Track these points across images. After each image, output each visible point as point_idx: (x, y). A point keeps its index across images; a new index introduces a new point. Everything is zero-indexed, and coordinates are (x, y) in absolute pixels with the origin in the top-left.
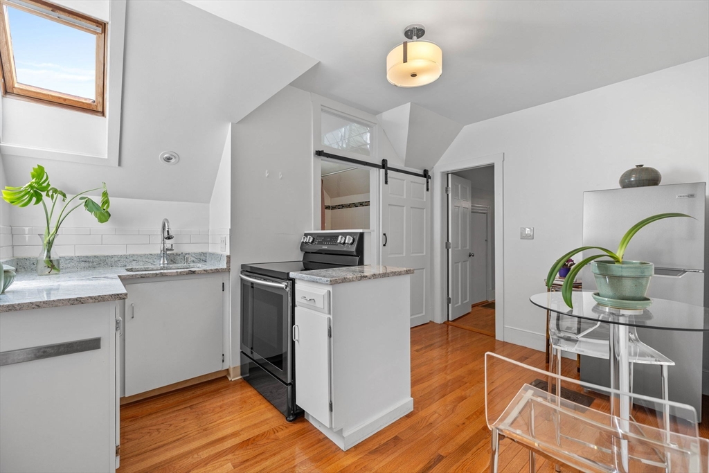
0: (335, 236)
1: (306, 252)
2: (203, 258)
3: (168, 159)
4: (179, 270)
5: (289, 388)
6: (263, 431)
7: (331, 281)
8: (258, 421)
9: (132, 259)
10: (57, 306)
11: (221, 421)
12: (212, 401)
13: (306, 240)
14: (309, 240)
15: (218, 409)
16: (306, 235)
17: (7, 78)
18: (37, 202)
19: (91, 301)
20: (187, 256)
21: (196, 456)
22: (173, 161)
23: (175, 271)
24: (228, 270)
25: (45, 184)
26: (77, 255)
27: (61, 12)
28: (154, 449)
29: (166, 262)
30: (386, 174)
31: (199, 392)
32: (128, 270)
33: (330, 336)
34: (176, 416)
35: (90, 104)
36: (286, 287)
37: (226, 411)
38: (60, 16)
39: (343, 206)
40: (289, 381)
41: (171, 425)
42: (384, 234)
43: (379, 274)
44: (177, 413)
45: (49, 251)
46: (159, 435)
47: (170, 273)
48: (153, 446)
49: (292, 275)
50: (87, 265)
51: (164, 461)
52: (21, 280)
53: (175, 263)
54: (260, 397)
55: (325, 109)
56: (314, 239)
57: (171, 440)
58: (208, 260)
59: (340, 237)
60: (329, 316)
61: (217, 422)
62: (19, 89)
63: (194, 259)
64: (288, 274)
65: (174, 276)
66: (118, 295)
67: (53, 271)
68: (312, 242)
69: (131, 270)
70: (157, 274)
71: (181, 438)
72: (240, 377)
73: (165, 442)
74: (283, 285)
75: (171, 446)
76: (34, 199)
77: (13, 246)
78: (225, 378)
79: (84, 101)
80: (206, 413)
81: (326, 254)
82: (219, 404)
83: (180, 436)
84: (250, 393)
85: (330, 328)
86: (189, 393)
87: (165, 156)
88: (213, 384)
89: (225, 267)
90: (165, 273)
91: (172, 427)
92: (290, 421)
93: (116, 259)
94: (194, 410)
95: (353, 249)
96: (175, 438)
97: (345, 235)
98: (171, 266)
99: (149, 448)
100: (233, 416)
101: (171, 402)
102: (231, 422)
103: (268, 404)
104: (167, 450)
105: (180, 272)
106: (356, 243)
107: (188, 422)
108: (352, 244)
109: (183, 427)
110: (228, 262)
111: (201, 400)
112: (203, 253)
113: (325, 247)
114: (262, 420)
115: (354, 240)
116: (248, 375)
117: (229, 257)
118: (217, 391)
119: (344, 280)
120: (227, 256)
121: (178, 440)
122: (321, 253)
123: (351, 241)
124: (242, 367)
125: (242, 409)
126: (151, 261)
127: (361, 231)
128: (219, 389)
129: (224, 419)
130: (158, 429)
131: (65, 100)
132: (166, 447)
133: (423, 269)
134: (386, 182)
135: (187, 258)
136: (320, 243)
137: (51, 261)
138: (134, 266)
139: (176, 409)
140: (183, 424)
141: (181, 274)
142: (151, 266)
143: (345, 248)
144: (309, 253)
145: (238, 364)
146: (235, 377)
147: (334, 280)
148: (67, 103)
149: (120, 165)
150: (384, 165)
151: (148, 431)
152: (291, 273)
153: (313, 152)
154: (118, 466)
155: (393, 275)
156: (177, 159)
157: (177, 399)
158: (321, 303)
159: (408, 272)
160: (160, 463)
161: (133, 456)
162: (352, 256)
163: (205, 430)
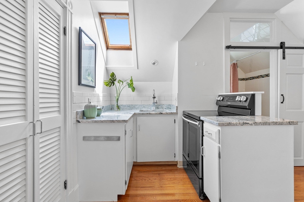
0: (235, 96)
1: (220, 106)
2: (169, 107)
3: (154, 63)
4: (156, 112)
5: (201, 181)
6: (186, 199)
7: (219, 124)
8: (185, 192)
9: (143, 106)
10: (107, 122)
11: (169, 185)
12: (168, 174)
13: (219, 99)
14: (220, 99)
15: (169, 179)
16: (219, 96)
17: (107, 44)
18: (113, 85)
19: (116, 122)
20: (163, 106)
21: (154, 197)
22: (156, 64)
23: (154, 112)
24: (176, 113)
25: (115, 79)
26: (127, 104)
27: (118, 15)
28: (142, 187)
29: (155, 108)
30: (284, 52)
31: (164, 168)
32: (140, 111)
33: (220, 157)
34: (153, 176)
35: (129, 47)
36: (199, 124)
37: (172, 182)
38: (117, 16)
39: (253, 78)
40: (201, 177)
41: (150, 179)
42: (282, 95)
43: (260, 123)
44: (153, 175)
45: (117, 102)
46: (145, 182)
47: (152, 113)
48: (142, 186)
49: (202, 118)
50: (129, 108)
51: (143, 194)
52: (107, 112)
53: (158, 109)
54: (189, 180)
55: (232, 20)
56: (223, 98)
57: (148, 186)
58: (171, 108)
59: (238, 97)
60: (219, 145)
61: (167, 185)
62: (111, 46)
63: (166, 107)
64: (200, 117)
65: (154, 114)
66: (124, 120)
67: (118, 110)
68: (222, 100)
69: (142, 111)
70: (148, 113)
71: (152, 187)
72: (182, 167)
73: (146, 186)
74: (197, 123)
75: (147, 188)
76: (112, 84)
77: (111, 101)
78: (176, 165)
79: (127, 46)
80: (164, 179)
81: (230, 107)
82: (170, 177)
83: (151, 186)
84: (185, 177)
85: (220, 153)
86: (160, 168)
87: (153, 62)
88: (170, 166)
89: (176, 112)
90: (151, 113)
91: (150, 180)
92: (201, 199)
93: (138, 106)
94: (159, 176)
95: (246, 104)
96: (149, 186)
97: (240, 95)
98: (156, 110)
99: (140, 186)
100: (174, 185)
101: (153, 169)
102: (173, 188)
103: (192, 185)
104: (145, 190)
105: (156, 113)
106: (248, 101)
107: (156, 181)
108: (246, 101)
109: (154, 182)
110: (177, 110)
111: (163, 172)
112: (170, 105)
113: (229, 103)
114: (187, 192)
115: (247, 99)
116: (186, 167)
117: (177, 107)
118: (171, 170)
119: (229, 124)
120: (176, 107)
121: (150, 187)
122: (228, 107)
123: (245, 99)
124: (183, 162)
125: (179, 183)
126: (150, 107)
127: (252, 93)
128: (172, 170)
129: (170, 185)
130: (145, 179)
131: (122, 47)
132: (146, 188)
133: (302, 122)
134: (284, 58)
135: (163, 107)
136: (227, 101)
137: (118, 106)
138: (144, 109)
139: (153, 173)
140: (154, 181)
141: (156, 114)
142: (149, 110)
143: (241, 104)
144: (221, 106)
145: (182, 160)
146: (180, 166)
147: (221, 124)
148: (123, 48)
149: (138, 69)
150: (282, 46)
151: (142, 179)
152: (201, 117)
153: (224, 47)
154: (126, 189)
155: (274, 124)
156: (157, 63)
157: (155, 169)
158: (215, 136)
159: (290, 123)
160: (142, 194)
161: (134, 187)
162: (247, 109)
163: (161, 187)
